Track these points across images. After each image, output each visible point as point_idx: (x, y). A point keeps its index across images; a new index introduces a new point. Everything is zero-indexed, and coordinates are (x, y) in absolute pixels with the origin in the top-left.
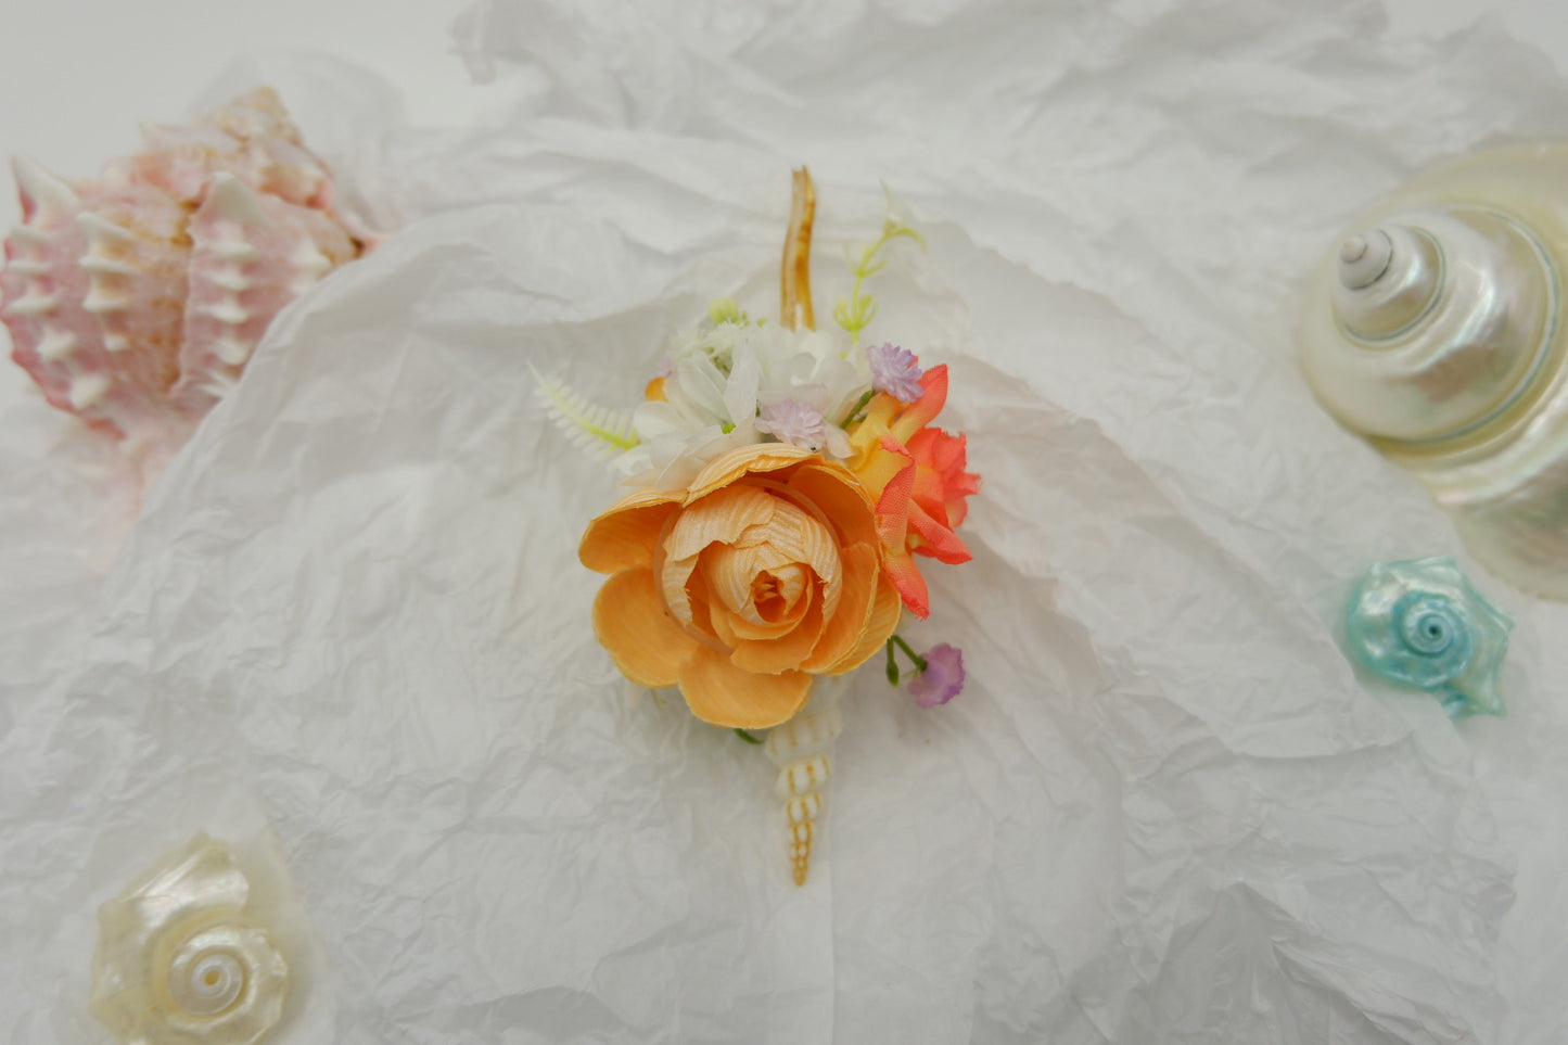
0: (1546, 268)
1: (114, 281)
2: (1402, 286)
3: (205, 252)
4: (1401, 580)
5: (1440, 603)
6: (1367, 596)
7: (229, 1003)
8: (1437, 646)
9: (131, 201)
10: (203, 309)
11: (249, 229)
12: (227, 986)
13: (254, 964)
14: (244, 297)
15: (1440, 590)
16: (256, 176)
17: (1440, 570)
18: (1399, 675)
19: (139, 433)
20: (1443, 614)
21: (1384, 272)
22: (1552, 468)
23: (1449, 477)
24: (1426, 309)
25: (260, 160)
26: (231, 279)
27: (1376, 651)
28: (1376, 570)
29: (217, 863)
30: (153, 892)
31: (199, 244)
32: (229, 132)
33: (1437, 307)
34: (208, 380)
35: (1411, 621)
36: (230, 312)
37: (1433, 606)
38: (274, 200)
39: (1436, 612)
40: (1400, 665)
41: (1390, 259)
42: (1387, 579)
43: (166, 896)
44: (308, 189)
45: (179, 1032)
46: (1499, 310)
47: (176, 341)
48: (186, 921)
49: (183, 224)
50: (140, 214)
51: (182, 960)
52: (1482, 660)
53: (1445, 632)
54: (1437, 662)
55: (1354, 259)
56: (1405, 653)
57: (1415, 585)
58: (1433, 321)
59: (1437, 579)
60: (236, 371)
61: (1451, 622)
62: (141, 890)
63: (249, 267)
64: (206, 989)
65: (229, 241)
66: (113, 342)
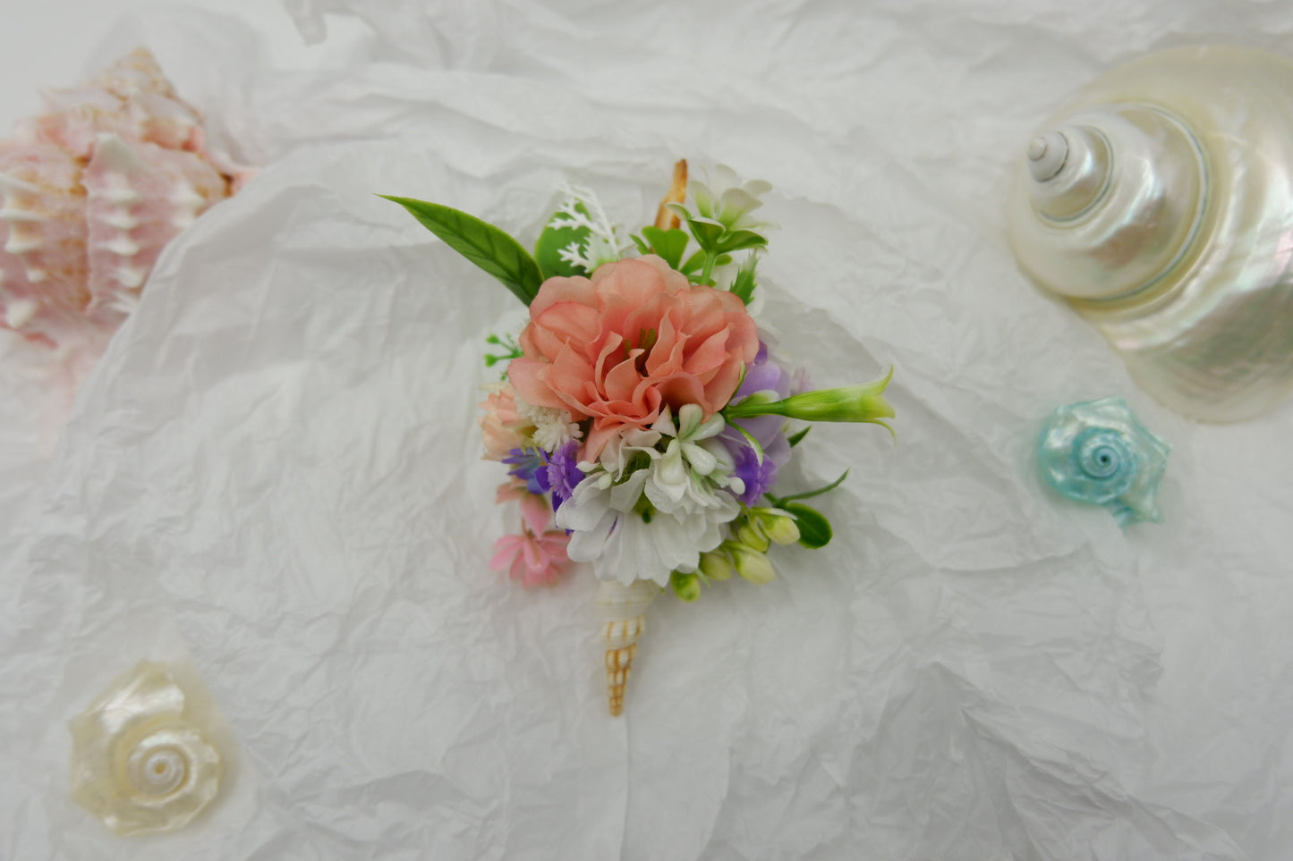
0: (1198, 156)
1: (27, 227)
2: (1077, 177)
3: (98, 199)
4: (1081, 418)
5: (1110, 437)
6: (1053, 433)
7: (176, 784)
8: (1107, 471)
9: (34, 159)
10: (102, 245)
11: (133, 177)
12: (172, 774)
13: (192, 755)
14: (134, 233)
15: (1112, 425)
16: (137, 129)
17: (1111, 409)
18: (1077, 495)
19: (68, 342)
20: (1113, 445)
21: (1063, 167)
22: (1203, 322)
23: (1125, 328)
24: (1099, 196)
25: (139, 115)
26: (122, 220)
27: (1059, 477)
28: (1061, 411)
29: (157, 681)
30: (111, 707)
31: (92, 193)
32: (112, 92)
33: (1107, 195)
34: (114, 299)
35: (1087, 452)
36: (123, 247)
37: (1104, 439)
38: (153, 148)
39: (1107, 444)
40: (1078, 488)
41: (1067, 157)
42: (1069, 418)
43: (121, 708)
44: (182, 135)
45: (141, 809)
46: (1157, 195)
47: (84, 271)
48: (138, 726)
49: (79, 177)
50: (43, 171)
51: (136, 757)
52: (1145, 479)
53: (1113, 460)
54: (1107, 484)
55: (1038, 158)
56: (1082, 478)
57: (1092, 422)
58: (1105, 205)
59: (1108, 417)
60: (136, 291)
61: (1119, 451)
62: (102, 705)
63: (135, 208)
64: (157, 777)
65: (117, 189)
66: (34, 275)
